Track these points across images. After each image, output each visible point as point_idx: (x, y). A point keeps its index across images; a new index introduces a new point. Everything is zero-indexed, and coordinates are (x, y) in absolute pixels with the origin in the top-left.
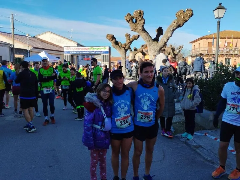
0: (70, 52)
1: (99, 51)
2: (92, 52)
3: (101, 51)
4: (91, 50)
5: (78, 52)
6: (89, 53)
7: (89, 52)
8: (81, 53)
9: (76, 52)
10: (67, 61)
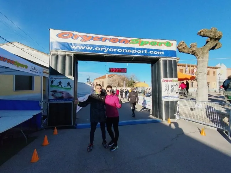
0: (73, 47)
1: (157, 50)
2: (138, 49)
3: (161, 51)
4: (137, 46)
5: (100, 46)
6: (131, 53)
7: (130, 51)
8: (106, 50)
9: (94, 46)
10: (59, 70)
